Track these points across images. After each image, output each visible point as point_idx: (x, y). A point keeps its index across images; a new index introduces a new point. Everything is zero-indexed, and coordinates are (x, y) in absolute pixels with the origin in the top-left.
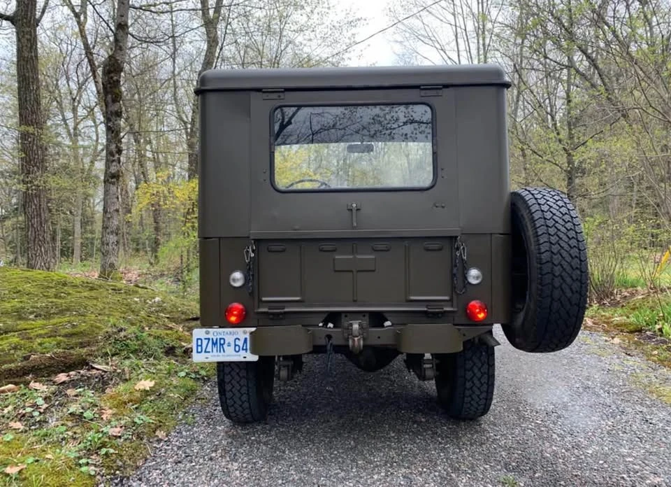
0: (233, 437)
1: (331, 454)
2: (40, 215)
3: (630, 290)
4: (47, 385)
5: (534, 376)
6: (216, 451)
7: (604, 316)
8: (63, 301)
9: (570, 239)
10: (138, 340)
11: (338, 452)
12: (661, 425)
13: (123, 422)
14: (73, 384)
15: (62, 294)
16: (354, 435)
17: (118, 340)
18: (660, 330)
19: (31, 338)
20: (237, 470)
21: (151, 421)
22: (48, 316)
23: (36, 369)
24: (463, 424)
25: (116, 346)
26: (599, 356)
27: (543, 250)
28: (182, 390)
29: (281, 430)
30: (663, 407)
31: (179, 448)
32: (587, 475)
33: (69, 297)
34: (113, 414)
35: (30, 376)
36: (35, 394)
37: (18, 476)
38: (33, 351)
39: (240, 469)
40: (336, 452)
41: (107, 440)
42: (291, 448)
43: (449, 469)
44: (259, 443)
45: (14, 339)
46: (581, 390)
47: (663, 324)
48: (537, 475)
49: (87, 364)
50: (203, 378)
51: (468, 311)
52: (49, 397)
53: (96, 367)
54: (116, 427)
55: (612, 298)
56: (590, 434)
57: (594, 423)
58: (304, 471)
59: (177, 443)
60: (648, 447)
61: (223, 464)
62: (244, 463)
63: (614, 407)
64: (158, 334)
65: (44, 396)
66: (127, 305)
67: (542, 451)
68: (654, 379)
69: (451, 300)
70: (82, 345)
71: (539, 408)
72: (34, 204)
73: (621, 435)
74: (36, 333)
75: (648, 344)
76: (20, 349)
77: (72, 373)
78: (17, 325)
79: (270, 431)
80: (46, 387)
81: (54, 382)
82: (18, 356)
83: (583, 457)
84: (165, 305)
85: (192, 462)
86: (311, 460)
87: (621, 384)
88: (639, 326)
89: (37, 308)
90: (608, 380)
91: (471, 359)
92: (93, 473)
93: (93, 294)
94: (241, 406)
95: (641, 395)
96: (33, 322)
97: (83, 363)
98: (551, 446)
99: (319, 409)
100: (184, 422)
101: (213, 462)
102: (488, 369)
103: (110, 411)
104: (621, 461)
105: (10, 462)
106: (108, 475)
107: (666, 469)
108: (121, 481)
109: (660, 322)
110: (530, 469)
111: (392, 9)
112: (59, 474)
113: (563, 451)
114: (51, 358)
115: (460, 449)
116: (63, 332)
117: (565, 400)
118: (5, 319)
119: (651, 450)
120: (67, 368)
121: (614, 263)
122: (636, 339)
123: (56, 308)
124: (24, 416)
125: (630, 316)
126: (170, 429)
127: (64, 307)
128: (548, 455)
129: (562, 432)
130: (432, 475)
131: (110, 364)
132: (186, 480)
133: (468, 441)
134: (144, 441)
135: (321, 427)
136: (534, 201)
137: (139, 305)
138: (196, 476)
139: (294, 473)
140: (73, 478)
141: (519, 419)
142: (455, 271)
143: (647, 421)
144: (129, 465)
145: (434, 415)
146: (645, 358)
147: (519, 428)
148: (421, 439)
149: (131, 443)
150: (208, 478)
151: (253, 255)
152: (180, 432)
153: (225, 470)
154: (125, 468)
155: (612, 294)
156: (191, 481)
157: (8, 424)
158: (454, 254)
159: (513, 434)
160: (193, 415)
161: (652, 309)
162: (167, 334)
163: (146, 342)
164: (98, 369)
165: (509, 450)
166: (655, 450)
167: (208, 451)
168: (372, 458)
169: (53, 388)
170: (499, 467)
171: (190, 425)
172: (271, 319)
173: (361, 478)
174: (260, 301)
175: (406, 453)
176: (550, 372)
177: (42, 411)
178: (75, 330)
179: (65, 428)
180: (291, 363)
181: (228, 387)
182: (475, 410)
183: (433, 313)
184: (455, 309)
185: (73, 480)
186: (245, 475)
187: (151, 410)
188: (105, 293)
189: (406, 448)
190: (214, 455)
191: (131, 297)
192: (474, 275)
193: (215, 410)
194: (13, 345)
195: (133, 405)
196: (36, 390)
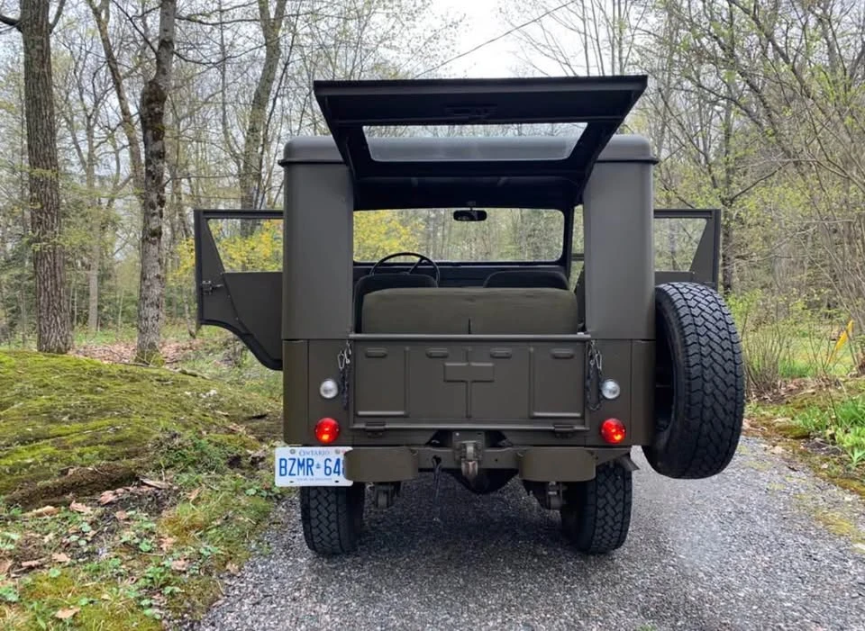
0: (319, 572)
1: (437, 595)
2: (55, 277)
3: (797, 381)
4: (91, 505)
5: (677, 497)
6: (299, 590)
7: (764, 415)
8: (101, 398)
9: (724, 350)
10: (196, 449)
11: (445, 593)
12: (827, 561)
13: (187, 554)
14: (122, 504)
15: (99, 389)
16: (463, 571)
17: (172, 449)
18: (832, 436)
19: (67, 447)
20: (326, 613)
21: (220, 552)
22: (85, 418)
23: (78, 486)
24: (592, 558)
25: (170, 456)
26: (757, 470)
27: (692, 364)
28: (253, 512)
29: (375, 563)
30: (830, 539)
31: (255, 586)
32: (738, 623)
33: (107, 392)
34: (174, 544)
35: (71, 495)
36: (79, 519)
37: (72, 622)
38: (71, 464)
39: (330, 612)
40: (442, 593)
41: (171, 576)
42: (389, 587)
43: (577, 615)
44: (350, 579)
45: (48, 449)
46: (733, 515)
47: (836, 430)
48: (679, 624)
49: (137, 479)
50: (276, 496)
51: (603, 431)
52: (96, 522)
53: (148, 482)
54: (179, 559)
55: (775, 391)
56: (743, 572)
57: (747, 559)
58: (406, 615)
59: (252, 580)
60: (810, 589)
61: (310, 605)
62: (334, 605)
63: (772, 538)
64: (218, 440)
65: (90, 520)
66: (177, 402)
67: (686, 593)
68: (821, 502)
69: (583, 417)
70: (129, 455)
71: (683, 538)
72: (48, 262)
73: (779, 574)
74: (73, 441)
75: (816, 454)
76: (56, 462)
77: (120, 490)
78: (49, 429)
79: (362, 565)
80: (89, 508)
81: (99, 503)
82: (54, 470)
83: (734, 601)
84: (222, 399)
85: (272, 603)
86: (414, 602)
87: (781, 508)
88: (807, 431)
89: (71, 407)
90: (765, 503)
91: (603, 484)
92: (158, 617)
93: (136, 387)
94: (328, 536)
95: (805, 523)
96: (68, 426)
97: (132, 478)
98: (696, 587)
99: (419, 537)
100: (258, 552)
101: (297, 604)
102: (624, 496)
103: (171, 540)
104: (778, 606)
105: (60, 603)
106: (175, 618)
107: (831, 616)
108: (192, 626)
109: (832, 427)
110: (672, 616)
111: (503, 10)
112: (119, 618)
113: (711, 593)
114: (93, 472)
115: (589, 590)
116: (106, 438)
117: (714, 529)
118: (34, 422)
119: (814, 594)
120: (114, 484)
121: (778, 348)
122: (802, 447)
123: (94, 407)
124: (68, 545)
125: (797, 417)
126: (242, 561)
127: (103, 407)
128: (693, 599)
129: (710, 569)
130: (557, 623)
131: (164, 479)
132: (267, 625)
133: (599, 580)
134: (214, 577)
135: (423, 560)
136: (683, 303)
137: (191, 401)
138: (279, 621)
139: (394, 618)
140: (136, 623)
141: (659, 553)
142: (588, 383)
143: (811, 556)
144: (199, 607)
145: (558, 547)
146: (812, 473)
147: (659, 565)
148: (543, 577)
149: (199, 579)
150: (293, 624)
151: (348, 362)
152: (254, 566)
153: (313, 614)
154: (194, 611)
155: (775, 386)
156: (273, 626)
157: (51, 555)
158: (587, 364)
159: (652, 571)
160: (268, 544)
161: (823, 409)
162: (229, 440)
163: (206, 451)
164: (150, 486)
165: (647, 591)
166: (818, 593)
167: (290, 589)
168: (486, 600)
169: (99, 510)
170: (635, 613)
171: (265, 557)
172: (369, 437)
173: (474, 624)
174: (356, 415)
175: (525, 594)
176: (696, 492)
177: (89, 539)
178: (119, 436)
179: (119, 561)
180: (391, 488)
181: (314, 514)
182: (607, 542)
183: (561, 433)
184: (588, 429)
185: (137, 626)
186: (337, 619)
187: (219, 539)
188: (149, 385)
189: (525, 588)
190: (297, 594)
191: (181, 389)
192: (610, 388)
193: (294, 538)
194: (48, 456)
195: (197, 532)
196: (79, 512)
